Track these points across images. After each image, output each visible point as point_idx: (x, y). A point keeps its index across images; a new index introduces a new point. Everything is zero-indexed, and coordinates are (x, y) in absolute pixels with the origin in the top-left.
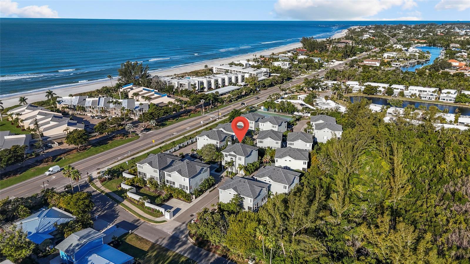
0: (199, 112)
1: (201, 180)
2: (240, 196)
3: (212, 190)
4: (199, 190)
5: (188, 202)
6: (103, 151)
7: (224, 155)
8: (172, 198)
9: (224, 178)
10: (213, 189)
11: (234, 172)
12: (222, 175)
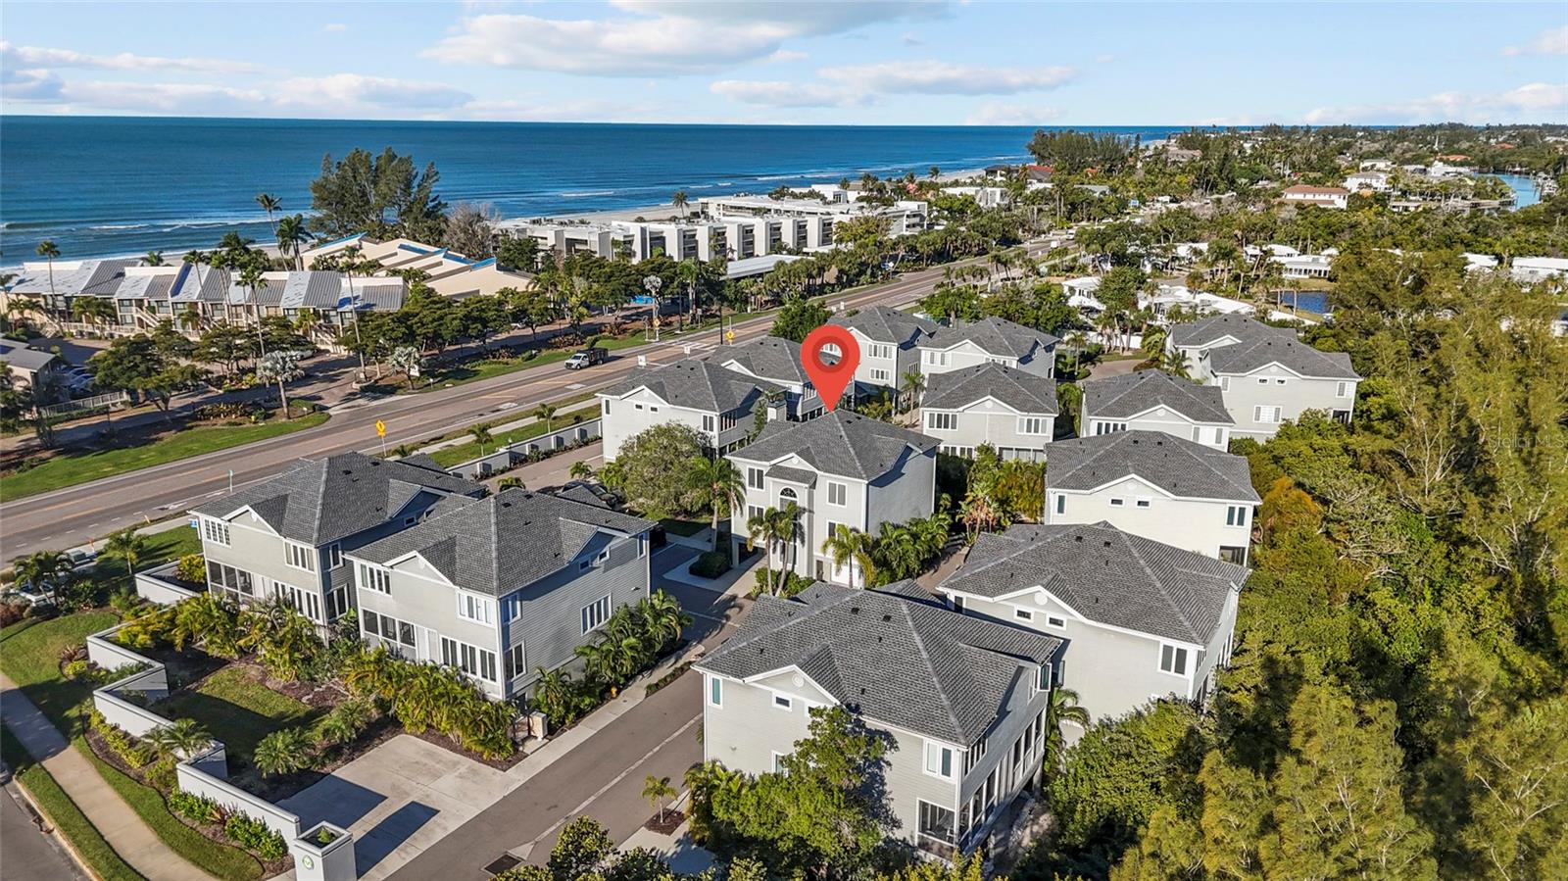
0: (635, 332)
1: (594, 612)
2: (859, 724)
3: (665, 682)
4: (578, 676)
5: (497, 757)
6: (106, 476)
7: (746, 474)
8: (394, 734)
9: (741, 608)
10: (674, 676)
11: (801, 572)
12: (729, 593)
